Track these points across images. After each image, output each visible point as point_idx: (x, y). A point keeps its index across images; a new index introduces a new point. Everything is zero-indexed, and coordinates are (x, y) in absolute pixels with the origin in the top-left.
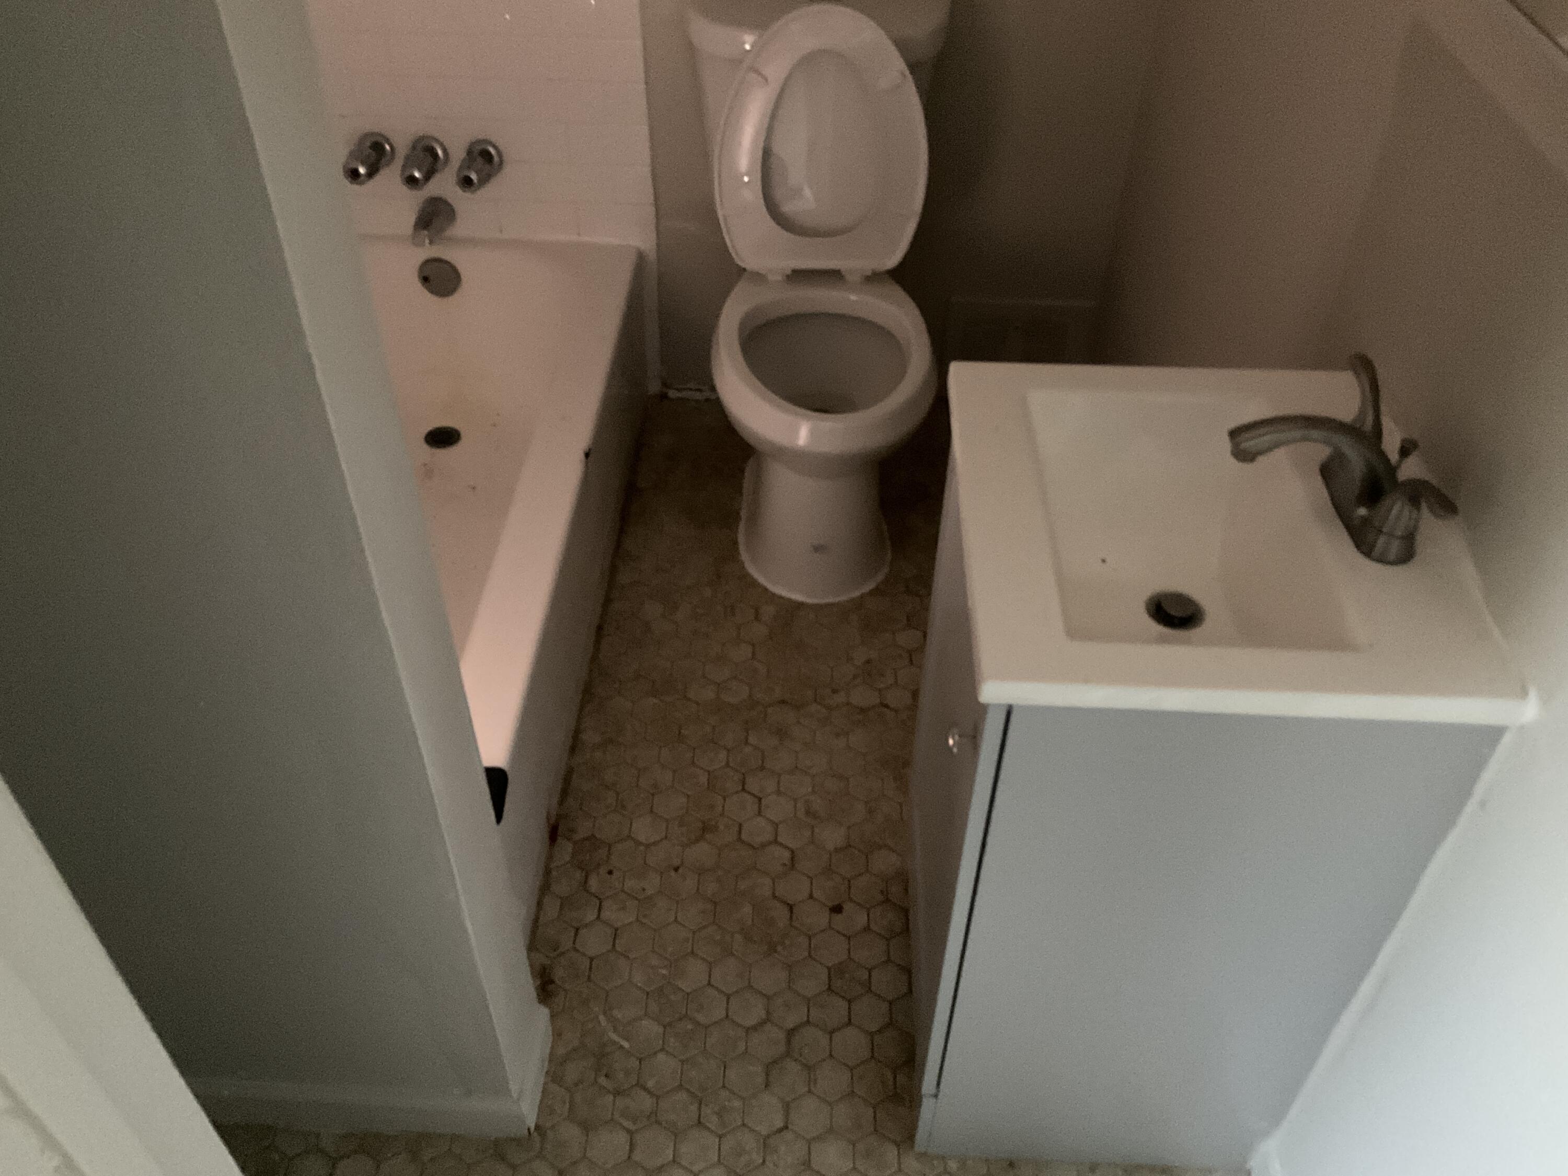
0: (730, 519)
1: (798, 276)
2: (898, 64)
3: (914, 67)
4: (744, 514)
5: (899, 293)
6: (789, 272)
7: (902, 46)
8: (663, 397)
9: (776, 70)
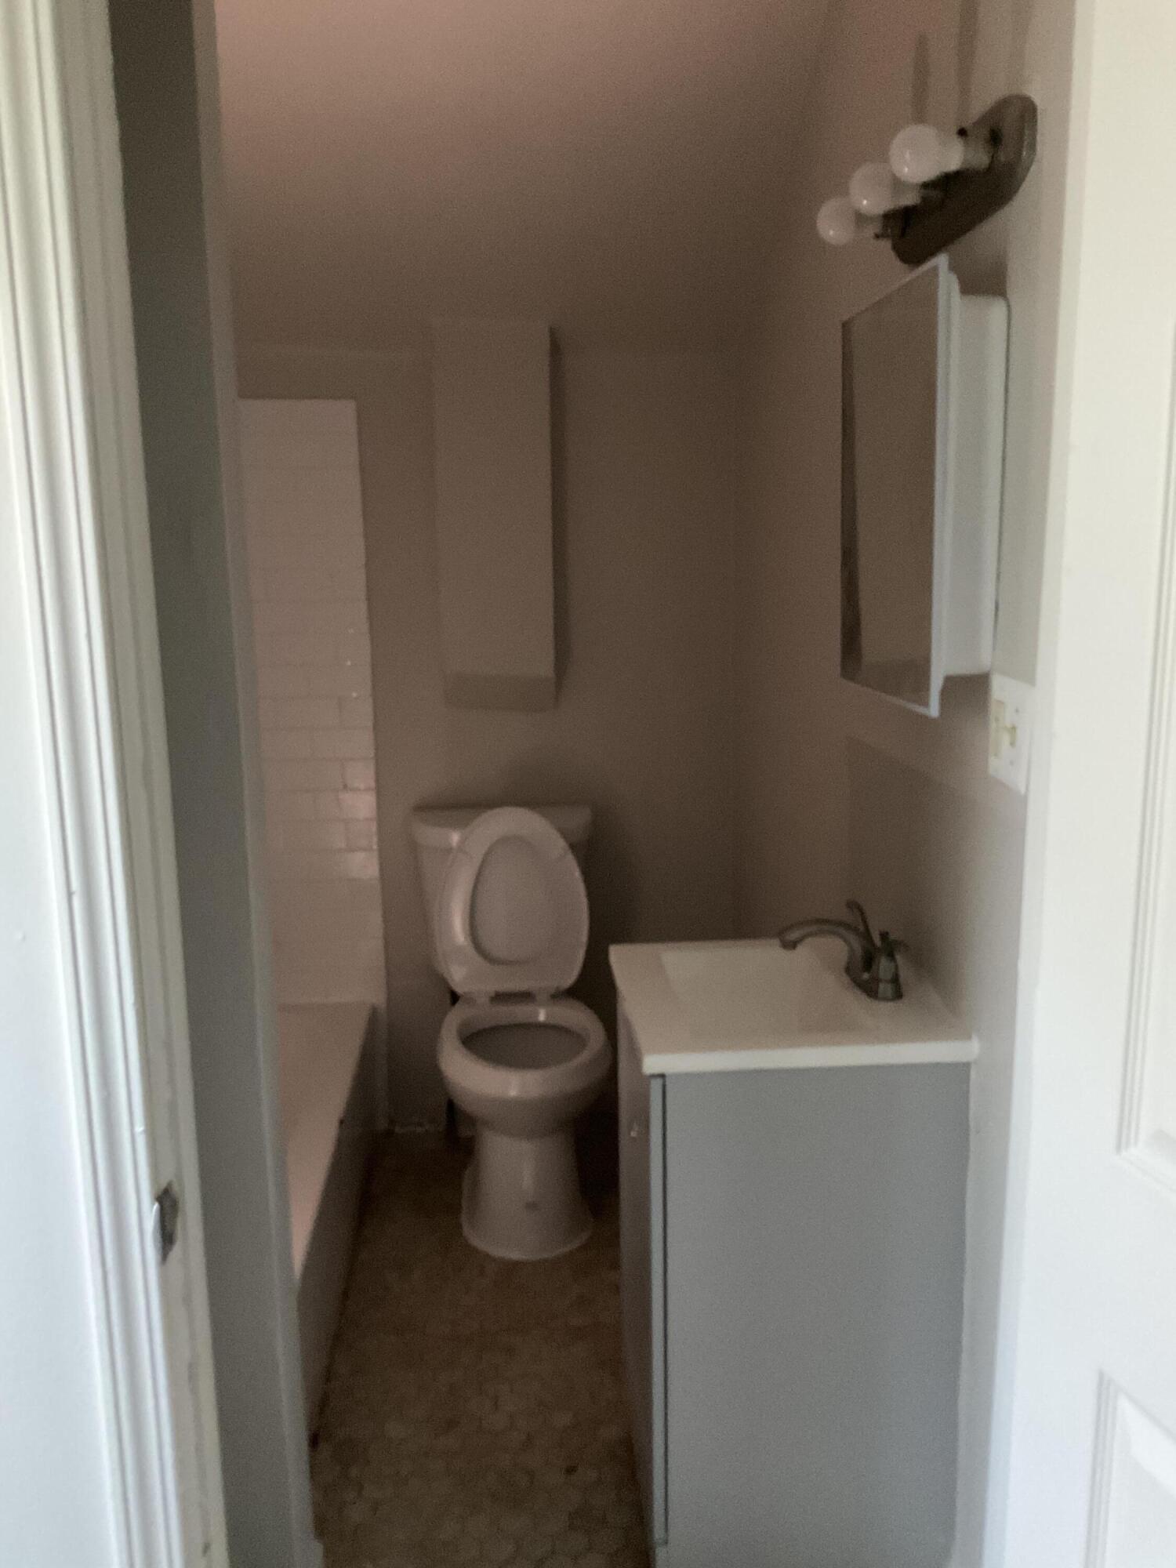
0: (454, 1210)
1: (500, 998)
2: (562, 843)
3: (573, 847)
4: (464, 1204)
5: (577, 1004)
6: (493, 995)
7: (564, 834)
8: (389, 1133)
9: (478, 851)
